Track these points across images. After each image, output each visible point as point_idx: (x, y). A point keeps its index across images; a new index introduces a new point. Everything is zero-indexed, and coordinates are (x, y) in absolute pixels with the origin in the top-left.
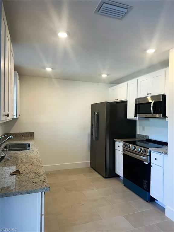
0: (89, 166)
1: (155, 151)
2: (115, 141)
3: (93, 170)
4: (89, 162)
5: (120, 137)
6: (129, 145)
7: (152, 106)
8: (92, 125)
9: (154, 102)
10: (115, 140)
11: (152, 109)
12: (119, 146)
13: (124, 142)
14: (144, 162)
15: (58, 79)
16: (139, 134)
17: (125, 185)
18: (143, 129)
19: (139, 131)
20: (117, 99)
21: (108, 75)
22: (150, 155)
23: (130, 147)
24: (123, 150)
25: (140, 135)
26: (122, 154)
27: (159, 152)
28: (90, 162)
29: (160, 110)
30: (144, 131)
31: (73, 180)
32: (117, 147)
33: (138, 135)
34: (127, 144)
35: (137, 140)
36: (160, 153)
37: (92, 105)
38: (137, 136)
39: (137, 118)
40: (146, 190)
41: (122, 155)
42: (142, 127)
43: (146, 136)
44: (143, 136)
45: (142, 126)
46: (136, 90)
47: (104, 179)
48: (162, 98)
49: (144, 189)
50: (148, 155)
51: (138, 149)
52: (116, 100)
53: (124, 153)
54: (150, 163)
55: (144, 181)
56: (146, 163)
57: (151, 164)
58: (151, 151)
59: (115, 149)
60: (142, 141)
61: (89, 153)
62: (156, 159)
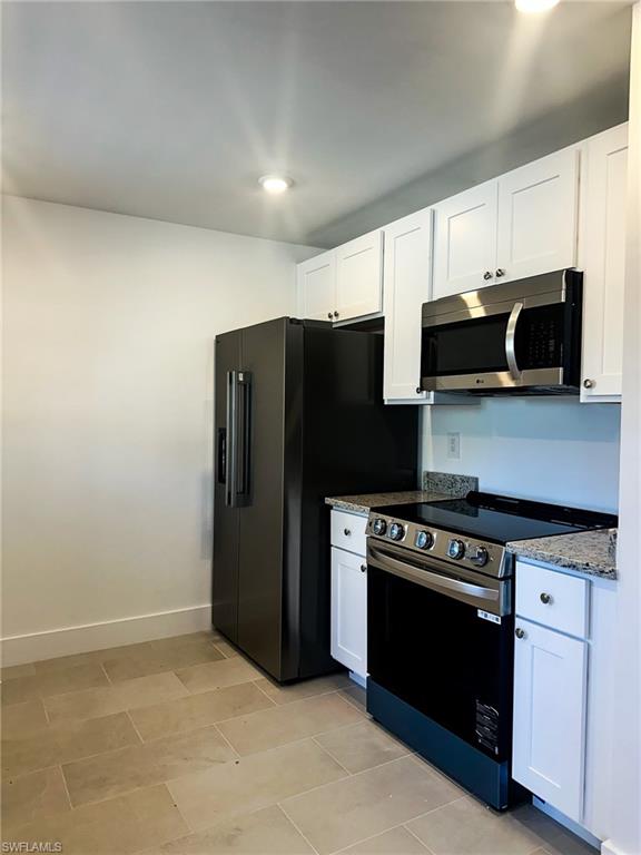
0: (207, 625)
1: (544, 560)
2: (330, 507)
3: (223, 647)
4: (209, 605)
5: (354, 487)
6: (399, 525)
7: (511, 332)
8: (220, 435)
9: (523, 313)
10: (328, 501)
11: (510, 347)
12: (347, 533)
13: (373, 510)
14: (481, 614)
15: (35, 198)
16: (431, 470)
17: (376, 720)
18: (453, 450)
19: (434, 458)
20: (336, 315)
21: (292, 184)
22: (510, 578)
23: (401, 533)
24: (371, 551)
25: (438, 474)
26: (363, 571)
27: (566, 559)
28: (213, 607)
29: (552, 349)
30: (459, 457)
31: (122, 714)
32: (337, 537)
33: (428, 474)
34: (389, 520)
35: (422, 498)
36: (573, 567)
37: (220, 340)
38: (423, 483)
39: (428, 397)
40: (491, 754)
41: (364, 575)
42: (445, 440)
43: (465, 479)
44: (453, 480)
45: (449, 434)
46: (428, 262)
47: (277, 690)
48: (564, 287)
49: (481, 748)
50: (501, 579)
51: (445, 545)
52: (330, 316)
53: (375, 563)
54: (509, 619)
55: (479, 706)
56: (492, 618)
57: (518, 623)
58: (514, 558)
59: (329, 546)
60: (449, 505)
61: (207, 565)
62: (545, 599)
